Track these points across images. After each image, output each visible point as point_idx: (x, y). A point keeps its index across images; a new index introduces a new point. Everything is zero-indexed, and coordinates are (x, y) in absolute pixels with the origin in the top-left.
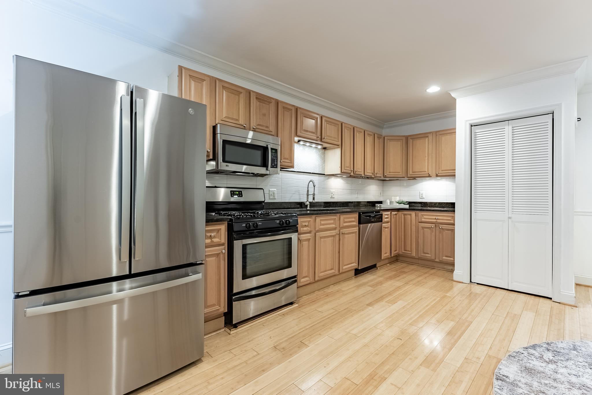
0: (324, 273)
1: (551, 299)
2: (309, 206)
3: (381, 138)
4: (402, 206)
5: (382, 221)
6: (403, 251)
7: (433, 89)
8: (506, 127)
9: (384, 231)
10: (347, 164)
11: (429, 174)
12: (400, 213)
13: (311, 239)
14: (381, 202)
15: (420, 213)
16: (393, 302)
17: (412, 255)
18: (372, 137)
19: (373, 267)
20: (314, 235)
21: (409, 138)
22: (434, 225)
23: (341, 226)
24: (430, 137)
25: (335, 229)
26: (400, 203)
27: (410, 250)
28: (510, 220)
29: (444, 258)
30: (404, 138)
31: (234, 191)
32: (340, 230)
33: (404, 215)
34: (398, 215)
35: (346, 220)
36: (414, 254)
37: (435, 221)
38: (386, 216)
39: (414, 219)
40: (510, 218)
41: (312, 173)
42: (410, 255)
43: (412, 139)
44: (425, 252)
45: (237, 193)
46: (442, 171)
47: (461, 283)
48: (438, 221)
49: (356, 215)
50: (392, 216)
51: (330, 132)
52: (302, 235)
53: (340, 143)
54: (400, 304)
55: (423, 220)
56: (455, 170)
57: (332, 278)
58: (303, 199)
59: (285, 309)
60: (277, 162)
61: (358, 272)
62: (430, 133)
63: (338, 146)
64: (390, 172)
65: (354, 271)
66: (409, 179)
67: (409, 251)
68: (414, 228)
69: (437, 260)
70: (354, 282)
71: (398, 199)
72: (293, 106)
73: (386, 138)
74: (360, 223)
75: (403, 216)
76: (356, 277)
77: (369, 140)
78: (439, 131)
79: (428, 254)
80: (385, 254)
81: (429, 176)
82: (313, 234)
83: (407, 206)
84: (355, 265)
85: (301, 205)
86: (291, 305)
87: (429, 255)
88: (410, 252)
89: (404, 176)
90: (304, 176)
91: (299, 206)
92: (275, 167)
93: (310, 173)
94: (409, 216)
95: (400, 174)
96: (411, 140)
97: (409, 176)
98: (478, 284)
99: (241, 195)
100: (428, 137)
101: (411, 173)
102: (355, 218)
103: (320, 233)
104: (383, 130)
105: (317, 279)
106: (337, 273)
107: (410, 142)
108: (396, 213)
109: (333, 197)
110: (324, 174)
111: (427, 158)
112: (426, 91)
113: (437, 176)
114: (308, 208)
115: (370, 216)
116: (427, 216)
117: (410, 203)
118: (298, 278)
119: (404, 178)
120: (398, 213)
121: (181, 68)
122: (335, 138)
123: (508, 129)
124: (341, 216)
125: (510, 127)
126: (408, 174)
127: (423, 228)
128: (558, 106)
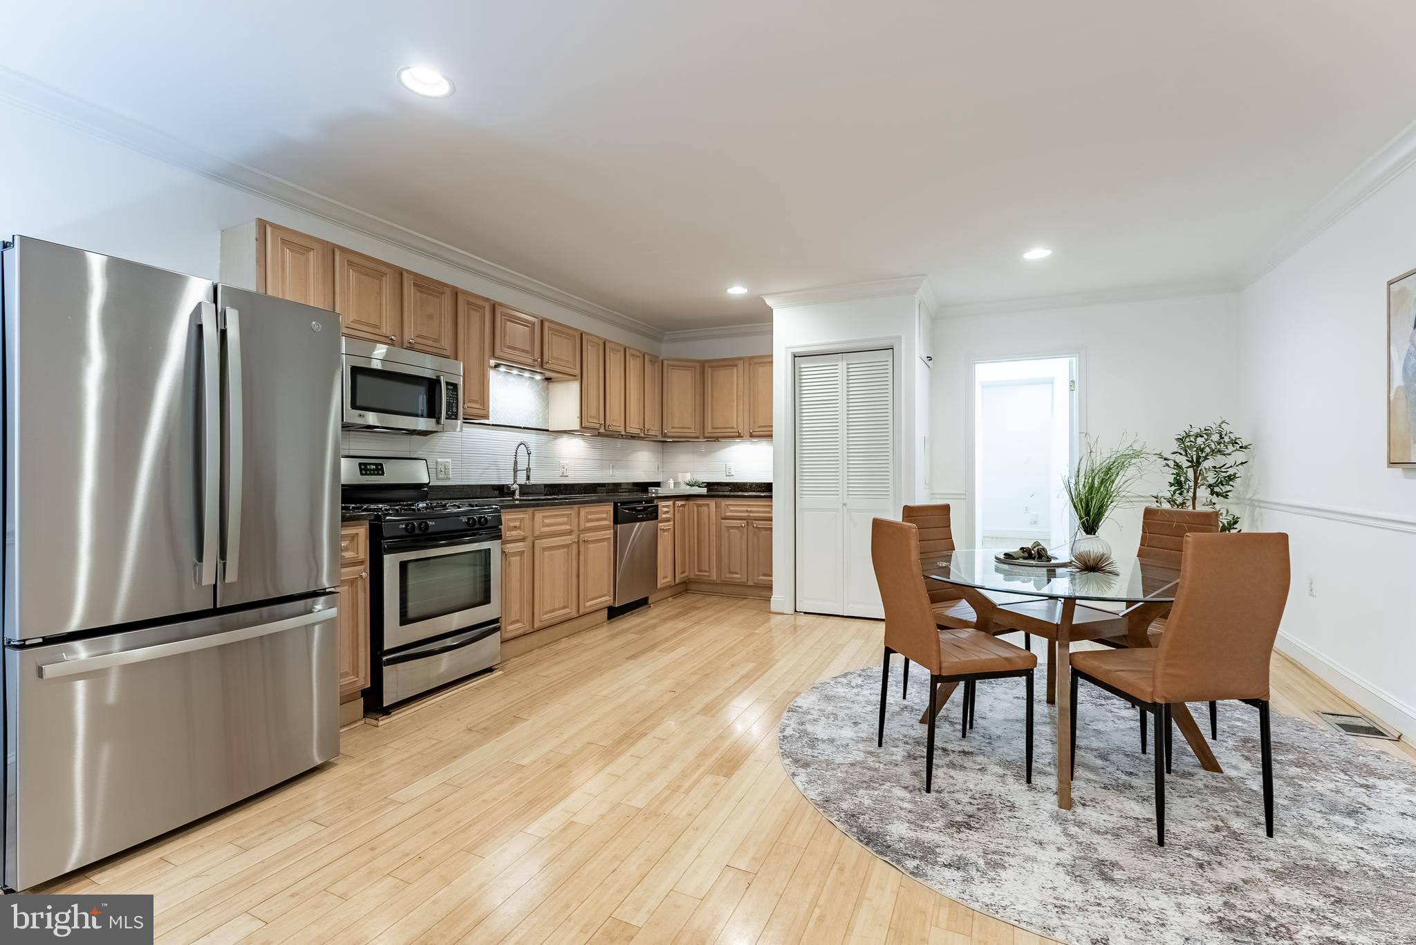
0: (550, 615)
2: (517, 492)
3: (656, 362)
4: (696, 490)
5: (656, 518)
6: (697, 573)
7: (737, 291)
8: (840, 363)
9: (661, 537)
10: (593, 412)
11: (738, 432)
12: (691, 503)
13: (525, 553)
14: (657, 484)
15: (724, 502)
16: (671, 650)
17: (712, 578)
18: (639, 361)
19: (643, 603)
20: (531, 545)
21: (706, 365)
22: (745, 521)
23: (582, 527)
24: (740, 364)
25: (570, 533)
26: (691, 485)
27: (707, 569)
28: (844, 507)
29: (761, 578)
30: (698, 365)
31: (366, 464)
32: (579, 536)
33: (698, 506)
34: (687, 506)
35: (589, 517)
36: (714, 577)
37: (747, 514)
38: (665, 509)
39: (714, 513)
40: (844, 505)
41: (524, 428)
42: (706, 578)
43: (711, 367)
44: (732, 570)
45: (373, 467)
46: (759, 427)
47: (781, 614)
48: (751, 515)
49: (610, 508)
50: (676, 508)
51: (560, 350)
52: (508, 545)
53: (577, 372)
54: (681, 651)
55: (728, 514)
56: (772, 426)
57: (566, 625)
58: (507, 480)
59: (478, 680)
60: (457, 408)
61: (614, 613)
62: (739, 359)
63: (573, 378)
64: (673, 428)
65: (606, 611)
66: (707, 441)
67: (706, 572)
68: (713, 529)
69: (750, 583)
70: (604, 632)
71: (689, 477)
72: (487, 300)
73: (665, 363)
74: (616, 521)
75: (695, 509)
76: (610, 623)
77: (634, 366)
78: (753, 358)
79: (736, 573)
80: (663, 579)
81: (740, 436)
82: (528, 542)
83: (704, 491)
84: (607, 600)
85: (502, 490)
86: (489, 674)
87: (738, 576)
88: (708, 574)
89: (698, 435)
90: (508, 433)
91: (497, 492)
92: (453, 417)
93: (520, 428)
94: (706, 508)
95: (692, 432)
96: (710, 369)
97: (707, 435)
98: (805, 613)
99: (380, 472)
100: (736, 366)
101: (710, 430)
102: (607, 514)
103: (543, 540)
104: (663, 345)
105: (537, 625)
106: (574, 614)
107: (708, 371)
108: (683, 503)
109: (565, 474)
110: (548, 430)
111: (735, 403)
112: (726, 290)
113: (752, 436)
114: (517, 497)
115: (634, 509)
116: (735, 507)
117: (710, 486)
118: (503, 623)
119: (698, 438)
120: (687, 502)
121: (262, 225)
122: (568, 362)
123: (841, 366)
124: (581, 509)
125: (845, 363)
126: (706, 432)
127: (729, 528)
128: (899, 338)
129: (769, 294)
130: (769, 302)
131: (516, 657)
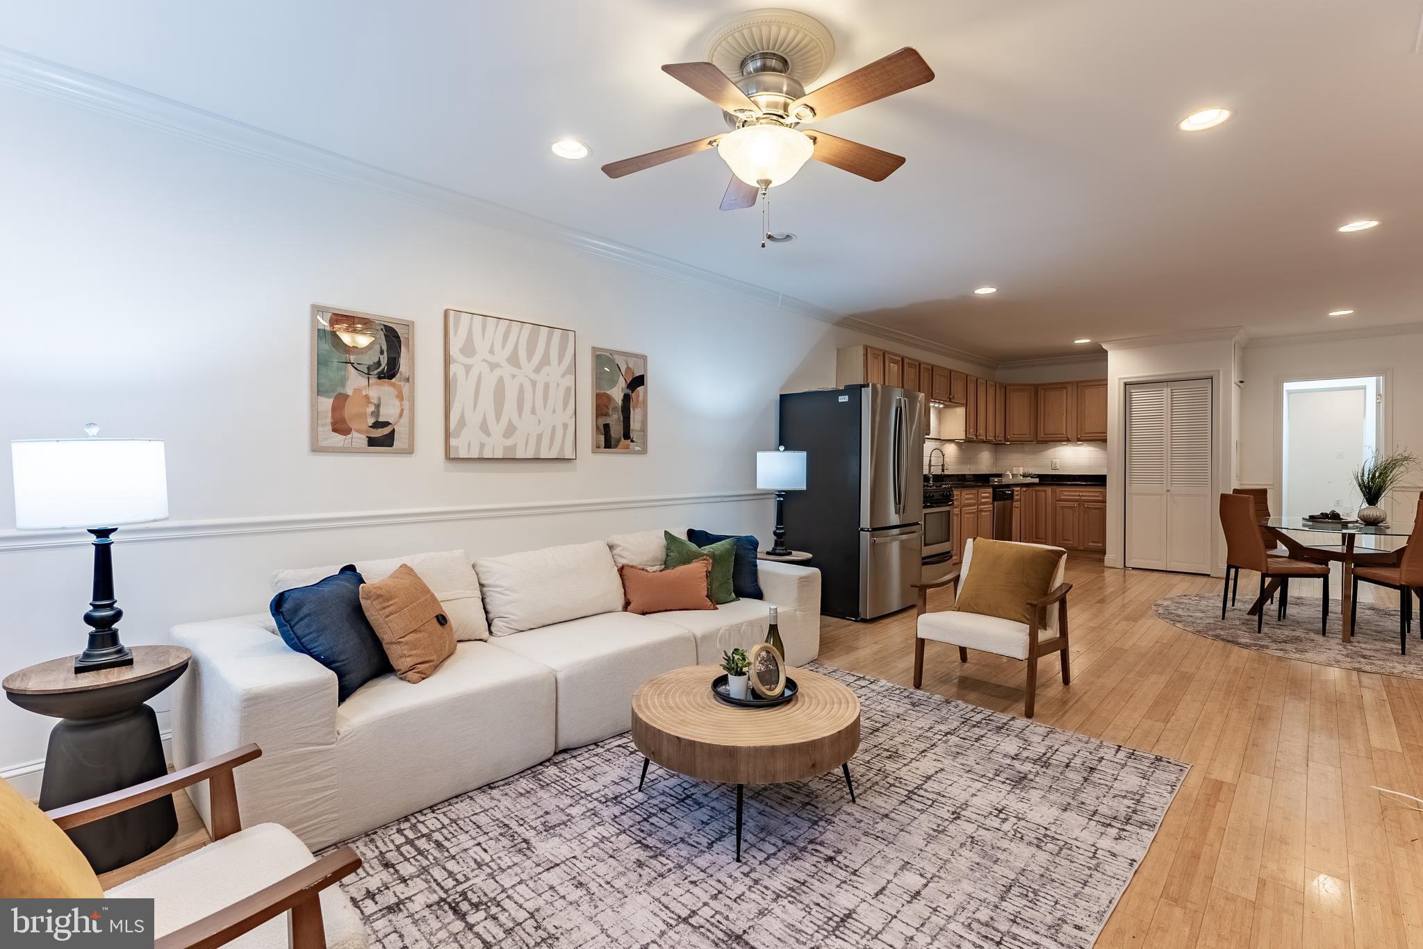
1: (1209, 575)
4: (1029, 480)
5: (1012, 499)
7: (1082, 341)
8: (1165, 389)
9: (1014, 512)
11: (1067, 437)
12: (1030, 489)
14: (999, 476)
15: (1059, 489)
18: (1003, 390)
21: (1039, 387)
22: (1077, 503)
23: (979, 502)
24: (1070, 388)
25: (974, 505)
26: (1024, 476)
27: (1043, 537)
28: (1168, 493)
29: (1090, 544)
30: (1032, 388)
32: (978, 507)
33: (1036, 491)
34: (1030, 492)
35: (983, 495)
37: (1079, 498)
38: (1016, 493)
39: (1050, 496)
40: (1168, 491)
43: (1044, 389)
44: (1065, 538)
46: (1086, 433)
47: (1113, 568)
48: (1083, 498)
49: (991, 490)
50: (1023, 493)
51: (958, 388)
52: (957, 510)
53: (965, 400)
55: (1062, 497)
56: (1106, 433)
62: (1069, 383)
63: (960, 404)
64: (1014, 434)
66: (1037, 444)
67: (1042, 539)
68: (1049, 507)
69: (1081, 548)
71: (1021, 471)
73: (1008, 388)
74: (994, 499)
75: (1034, 493)
77: (991, 391)
78: (1081, 382)
79: (1069, 540)
81: (1068, 440)
82: (960, 509)
83: (1037, 480)
87: (1071, 542)
89: (1031, 439)
94: (1043, 493)
95: (1027, 437)
96: (1042, 391)
97: (1039, 439)
98: (1133, 568)
100: (1066, 388)
101: (1042, 436)
102: (989, 495)
107: (1041, 393)
108: (1025, 489)
109: (949, 468)
110: (940, 439)
111: (1065, 416)
112: (1073, 341)
113: (1079, 440)
115: (1002, 493)
116: (1068, 493)
117: (1039, 476)
119: (1031, 441)
120: (1028, 489)
121: (866, 348)
122: (960, 395)
123: (1166, 392)
124: (979, 490)
125: (1169, 389)
126: (1039, 436)
127: (1063, 508)
128: (1218, 371)
129: (1107, 342)
130: (1105, 347)
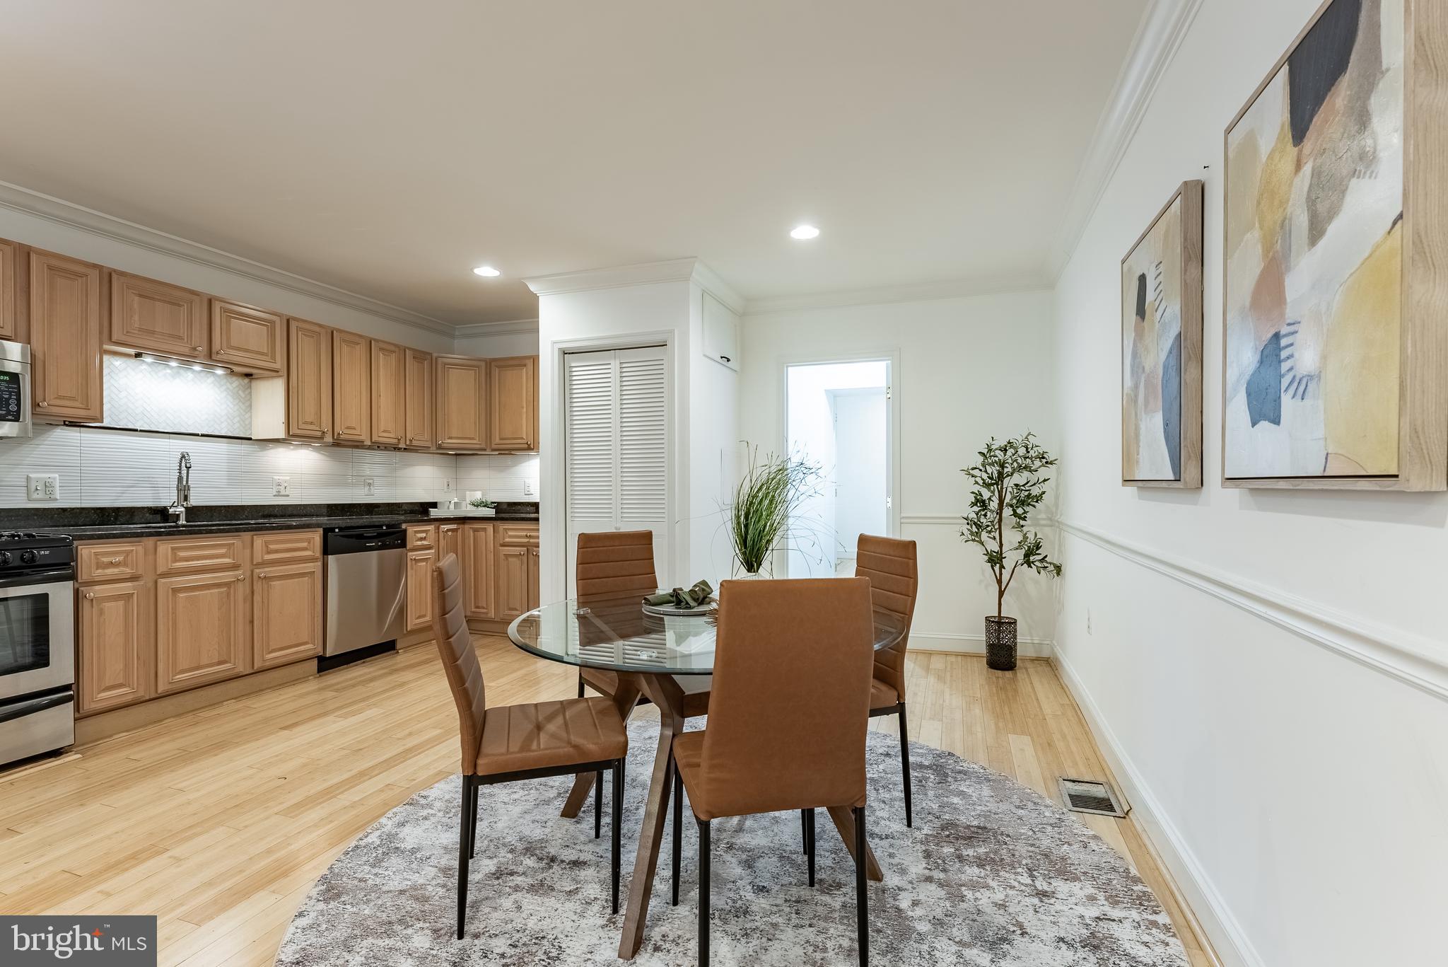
2: (183, 517)
3: (426, 360)
4: (481, 512)
5: (403, 545)
6: (473, 610)
7: (486, 272)
8: (612, 362)
9: (412, 569)
10: (310, 414)
11: (527, 443)
12: (467, 526)
13: (135, 596)
14: (434, 505)
15: (502, 525)
17: (489, 615)
18: (395, 359)
19: (387, 647)
20: (151, 585)
21: (493, 364)
22: (526, 549)
23: (257, 559)
24: (530, 364)
25: (233, 567)
26: (477, 505)
27: (485, 606)
30: (483, 364)
32: (252, 572)
33: (475, 530)
34: (460, 531)
35: (272, 547)
36: (492, 614)
37: (526, 540)
38: (421, 535)
39: (492, 538)
41: (203, 435)
42: (483, 616)
43: (499, 367)
44: (511, 606)
48: (532, 540)
49: (317, 537)
50: (441, 535)
51: (246, 338)
52: (89, 588)
53: (280, 363)
55: (507, 540)
57: (234, 684)
58: (167, 498)
60: (18, 405)
61: (326, 664)
63: (274, 374)
64: (450, 438)
65: (316, 661)
66: (499, 454)
67: (484, 608)
68: (491, 557)
70: (312, 689)
71: (478, 496)
72: (95, 266)
73: (440, 360)
74: (326, 551)
76: (320, 676)
77: (385, 362)
80: (417, 618)
81: (529, 449)
82: (147, 581)
83: (491, 512)
84: (312, 648)
85: (162, 513)
88: (485, 610)
89: (483, 446)
90: (171, 441)
91: (158, 517)
92: (12, 417)
93: (198, 435)
95: (476, 442)
96: (498, 370)
97: (494, 446)
100: (525, 365)
101: (497, 441)
102: (309, 543)
103: (174, 579)
104: (456, 341)
105: (162, 688)
106: (241, 668)
107: (496, 372)
108: (454, 526)
109: (283, 493)
110: (250, 439)
111: (525, 410)
112: (472, 270)
114: (182, 521)
116: (514, 532)
117: (498, 507)
118: (83, 690)
119: (485, 450)
120: (461, 526)
122: (266, 354)
123: (614, 365)
124: (255, 537)
125: (618, 362)
126: (493, 443)
127: (507, 556)
128: (672, 332)
129: (532, 278)
130: (533, 287)
131: (127, 731)
